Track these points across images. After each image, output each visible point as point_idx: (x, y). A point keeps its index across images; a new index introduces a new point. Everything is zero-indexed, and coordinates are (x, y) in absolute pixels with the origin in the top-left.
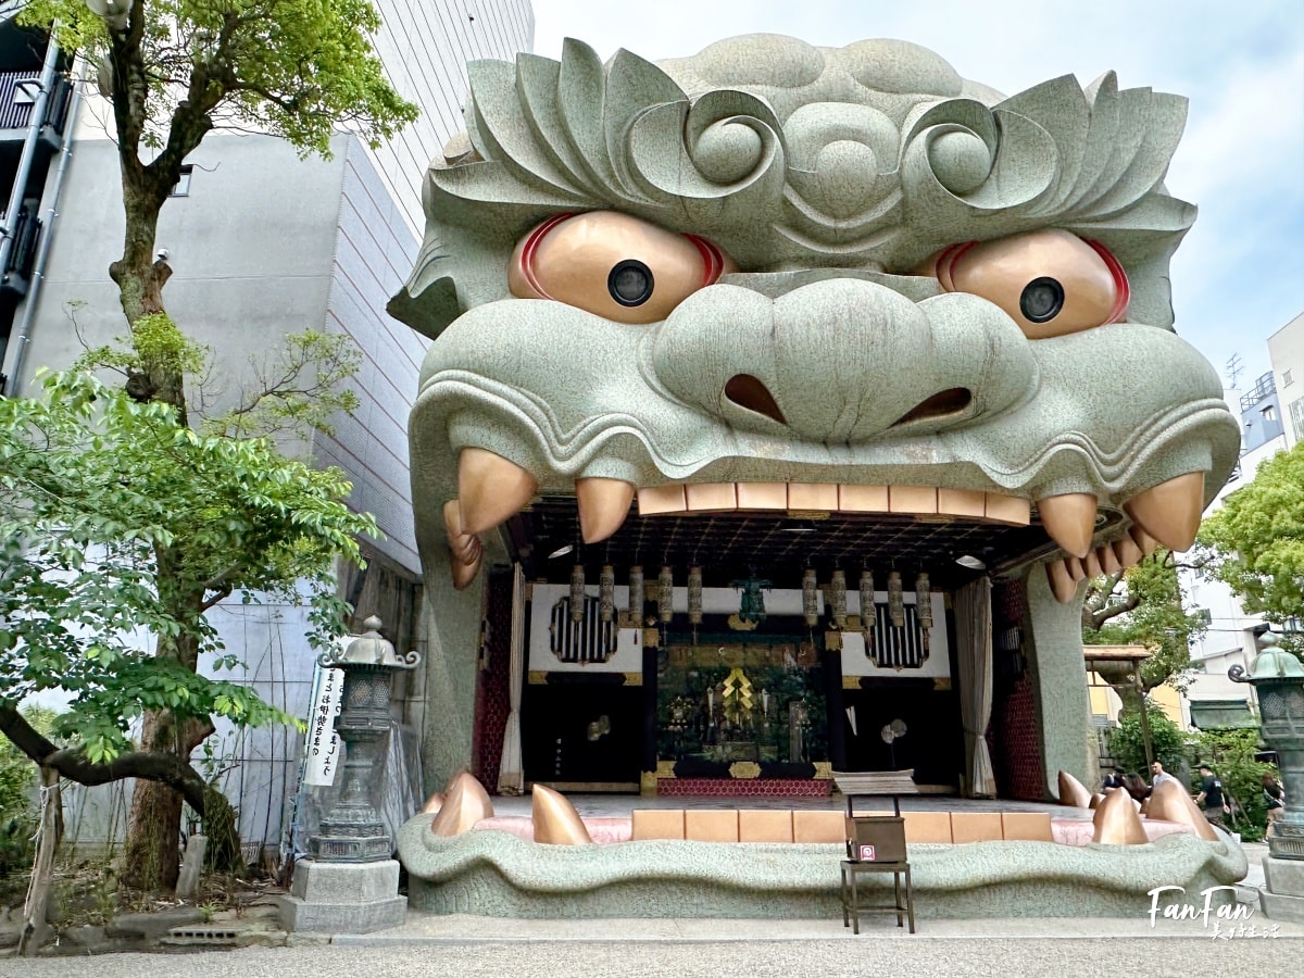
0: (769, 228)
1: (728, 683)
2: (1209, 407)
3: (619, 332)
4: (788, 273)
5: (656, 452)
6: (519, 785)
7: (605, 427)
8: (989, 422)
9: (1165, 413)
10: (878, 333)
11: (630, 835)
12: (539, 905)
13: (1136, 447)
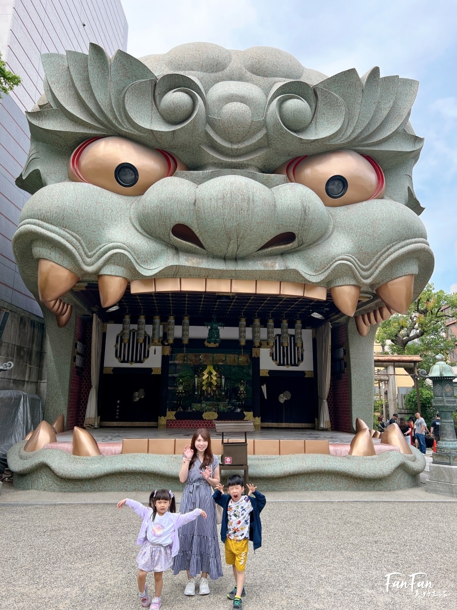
0: (200, 147)
1: (205, 373)
2: (416, 242)
3: (121, 200)
4: (208, 171)
5: (137, 262)
6: (95, 424)
7: (110, 249)
8: (305, 249)
9: (393, 246)
10: (245, 204)
11: (121, 451)
12: (71, 485)
13: (378, 262)
